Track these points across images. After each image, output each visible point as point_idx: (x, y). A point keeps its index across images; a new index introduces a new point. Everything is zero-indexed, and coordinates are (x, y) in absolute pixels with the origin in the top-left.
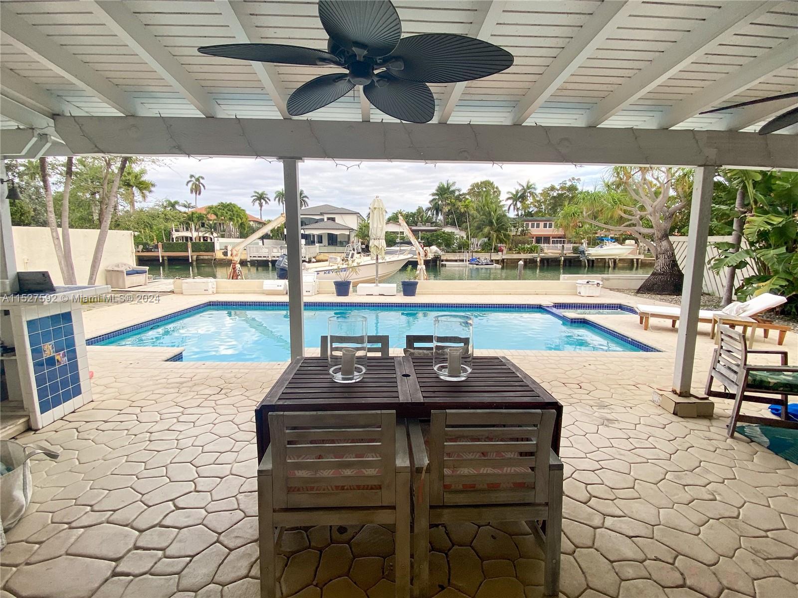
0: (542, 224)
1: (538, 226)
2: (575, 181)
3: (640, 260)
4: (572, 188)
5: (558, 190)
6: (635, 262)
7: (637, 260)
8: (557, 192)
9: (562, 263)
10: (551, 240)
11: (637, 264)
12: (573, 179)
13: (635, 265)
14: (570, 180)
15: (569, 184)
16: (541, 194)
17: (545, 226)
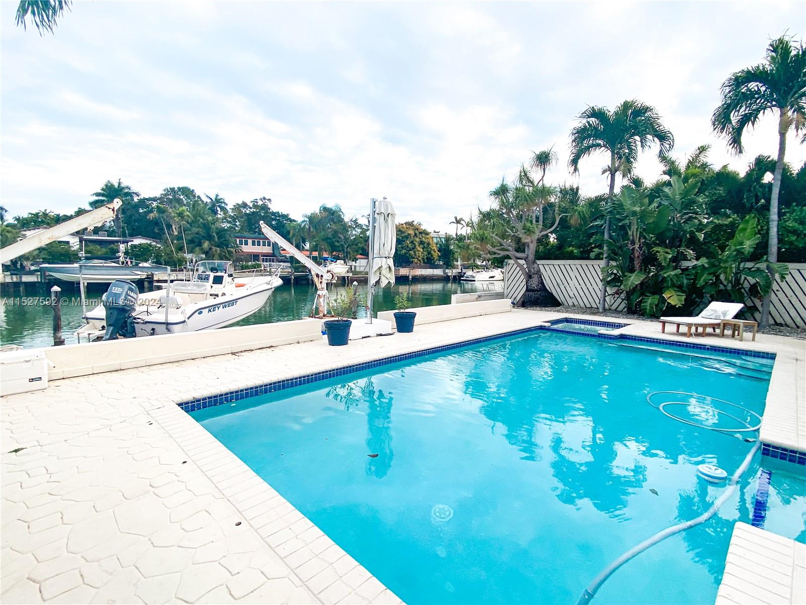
0: (250, 241)
1: (246, 244)
2: (266, 201)
3: (349, 278)
4: (265, 208)
5: (251, 208)
6: (346, 280)
7: (348, 277)
8: (249, 209)
9: (292, 282)
10: (261, 258)
11: (348, 280)
12: (264, 198)
13: (347, 282)
14: (261, 199)
15: (260, 203)
16: (232, 209)
17: (253, 244)
